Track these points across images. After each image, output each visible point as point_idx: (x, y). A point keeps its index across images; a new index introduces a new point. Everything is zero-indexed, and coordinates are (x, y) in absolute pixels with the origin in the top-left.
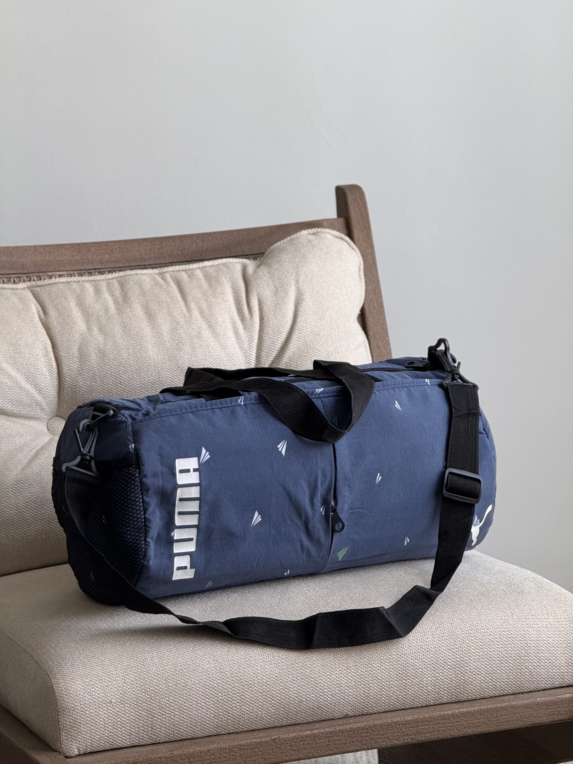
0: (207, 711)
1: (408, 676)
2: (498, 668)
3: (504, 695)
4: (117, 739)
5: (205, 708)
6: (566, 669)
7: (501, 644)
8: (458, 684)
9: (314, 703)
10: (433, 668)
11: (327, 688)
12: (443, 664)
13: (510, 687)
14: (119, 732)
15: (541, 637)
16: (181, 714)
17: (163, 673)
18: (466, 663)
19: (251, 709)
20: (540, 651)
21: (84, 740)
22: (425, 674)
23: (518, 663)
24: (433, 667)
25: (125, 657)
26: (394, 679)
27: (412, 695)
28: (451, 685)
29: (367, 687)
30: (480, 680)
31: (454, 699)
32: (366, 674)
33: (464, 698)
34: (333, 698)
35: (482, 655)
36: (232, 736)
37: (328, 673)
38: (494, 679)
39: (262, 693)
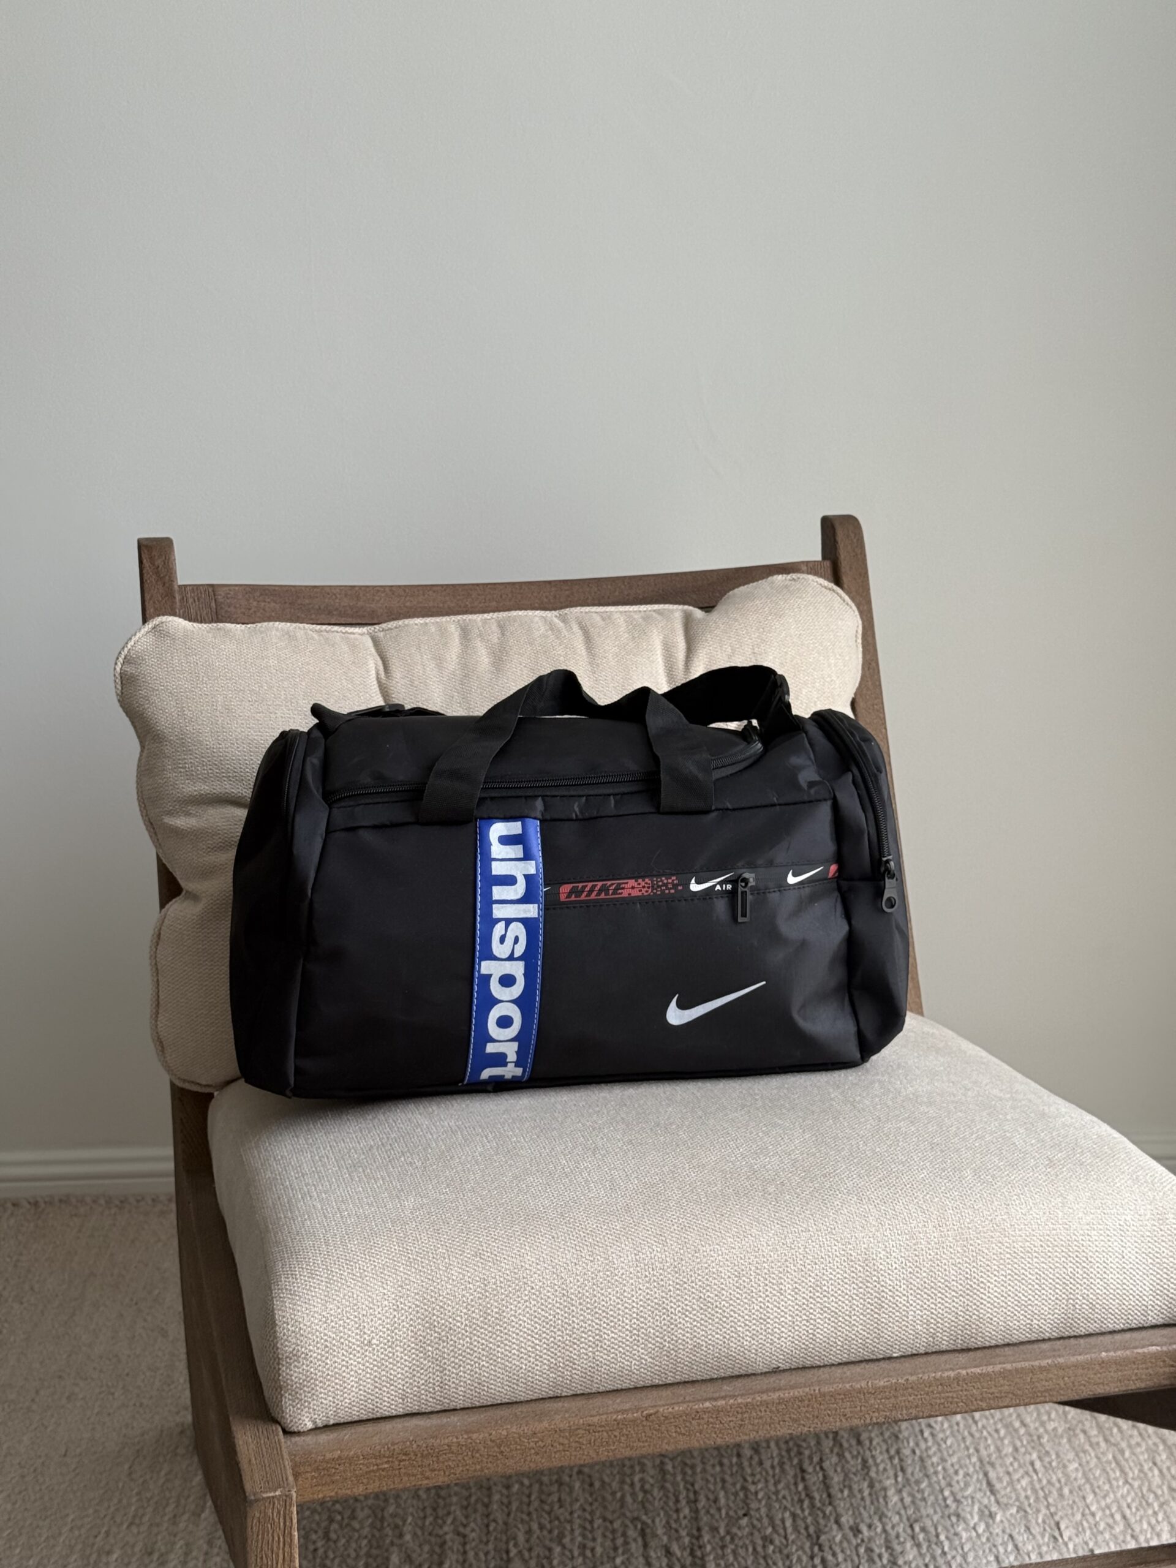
0: (537, 1360)
1: (883, 1307)
2: (1037, 1297)
3: (1044, 1340)
5: (533, 1355)
6: (1151, 1300)
7: (1042, 1257)
8: (967, 1322)
9: (720, 1349)
10: (925, 1296)
11: (743, 1325)
13: (1055, 1327)
14: (385, 1394)
15: (1110, 1246)
16: (491, 1364)
17: (464, 1296)
18: (982, 1287)
19: (613, 1358)
20: (1108, 1269)
21: (322, 1407)
23: (1071, 1288)
26: (858, 1312)
27: (889, 1338)
29: (811, 1324)
30: (1005, 1315)
32: (811, 1303)
34: (753, 1342)
37: (746, 1301)
38: (1029, 1314)
39: (631, 1332)
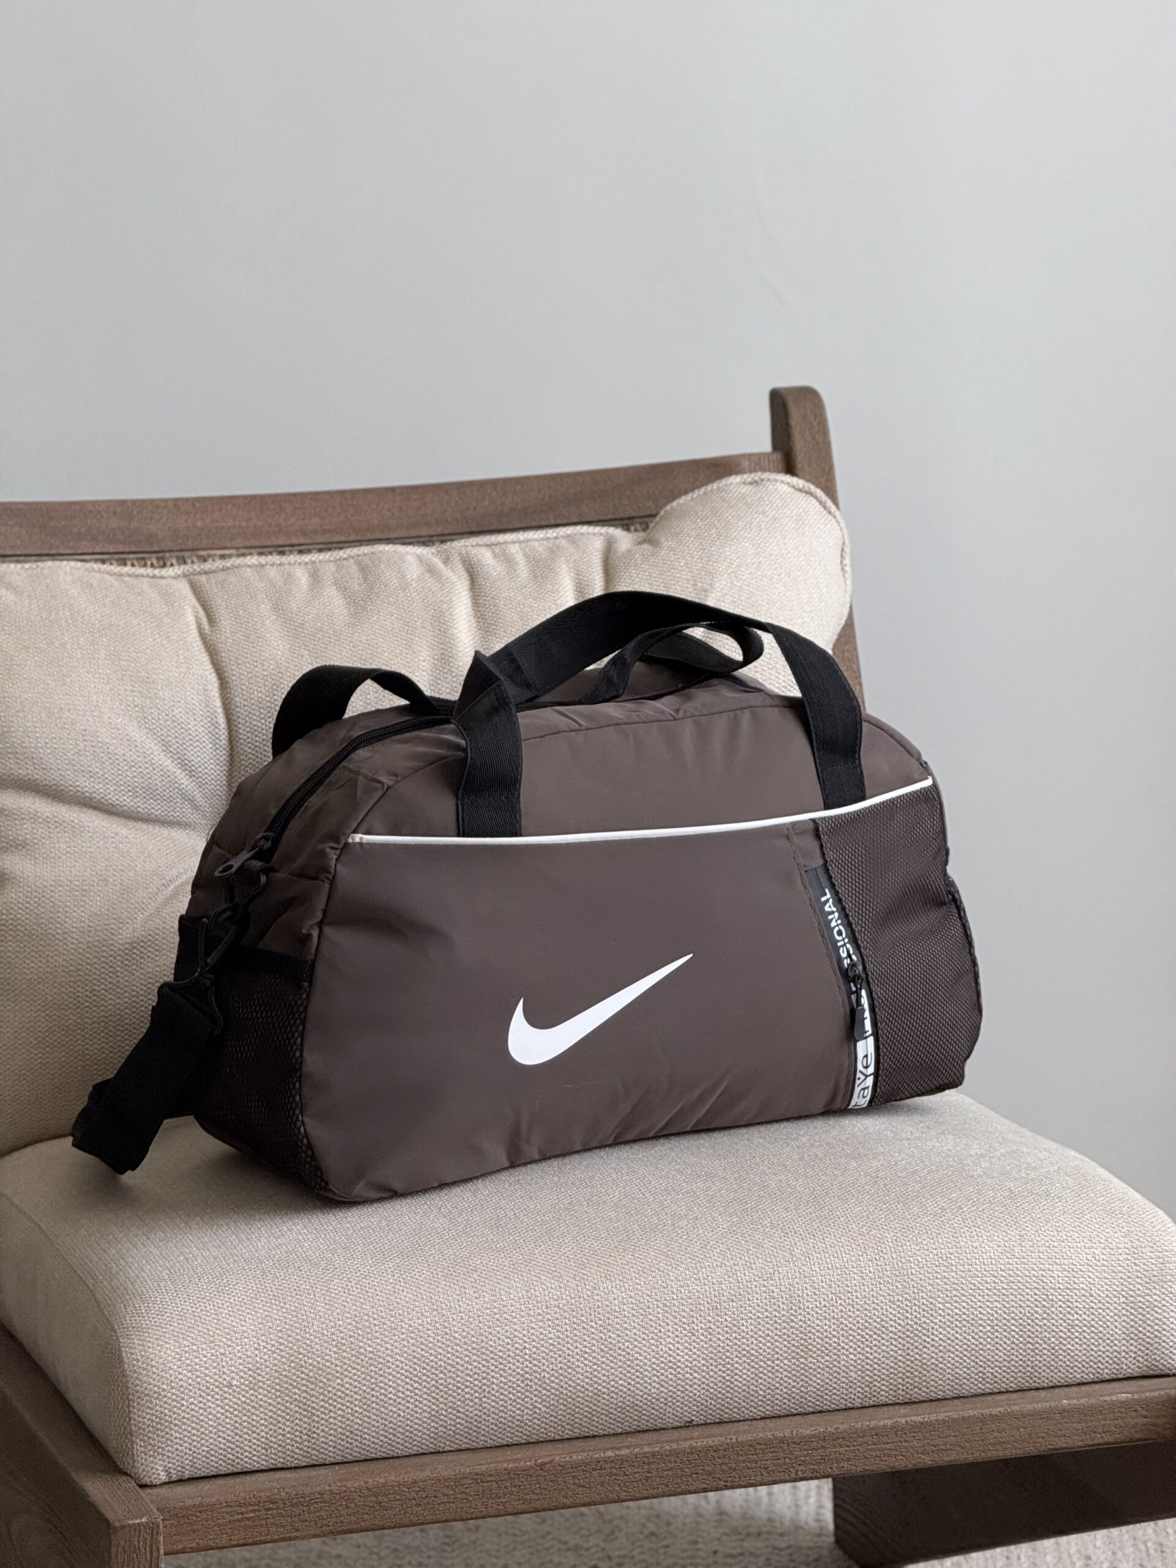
0: (416, 1406)
1: (811, 1350)
2: (989, 1340)
3: (1000, 1393)
4: (242, 1454)
5: (412, 1400)
6: (1124, 1345)
7: (995, 1294)
8: (908, 1368)
9: (625, 1398)
11: (649, 1369)
12: (879, 1330)
13: (1012, 1376)
14: (246, 1442)
15: (1075, 1283)
16: (365, 1410)
17: (333, 1334)
18: (924, 1329)
19: (502, 1406)
20: (1072, 1309)
21: (177, 1455)
22: (843, 1348)
23: (1029, 1330)
24: (859, 1334)
25: (262, 1301)
26: (782, 1355)
27: (818, 1387)
28: (896, 1369)
29: (728, 1369)
30: (953, 1362)
31: (901, 1398)
32: (728, 1345)
33: (920, 1394)
34: (661, 1389)
35: (956, 1314)
36: (464, 1456)
37: (652, 1342)
38: (981, 1361)
39: (522, 1376)
